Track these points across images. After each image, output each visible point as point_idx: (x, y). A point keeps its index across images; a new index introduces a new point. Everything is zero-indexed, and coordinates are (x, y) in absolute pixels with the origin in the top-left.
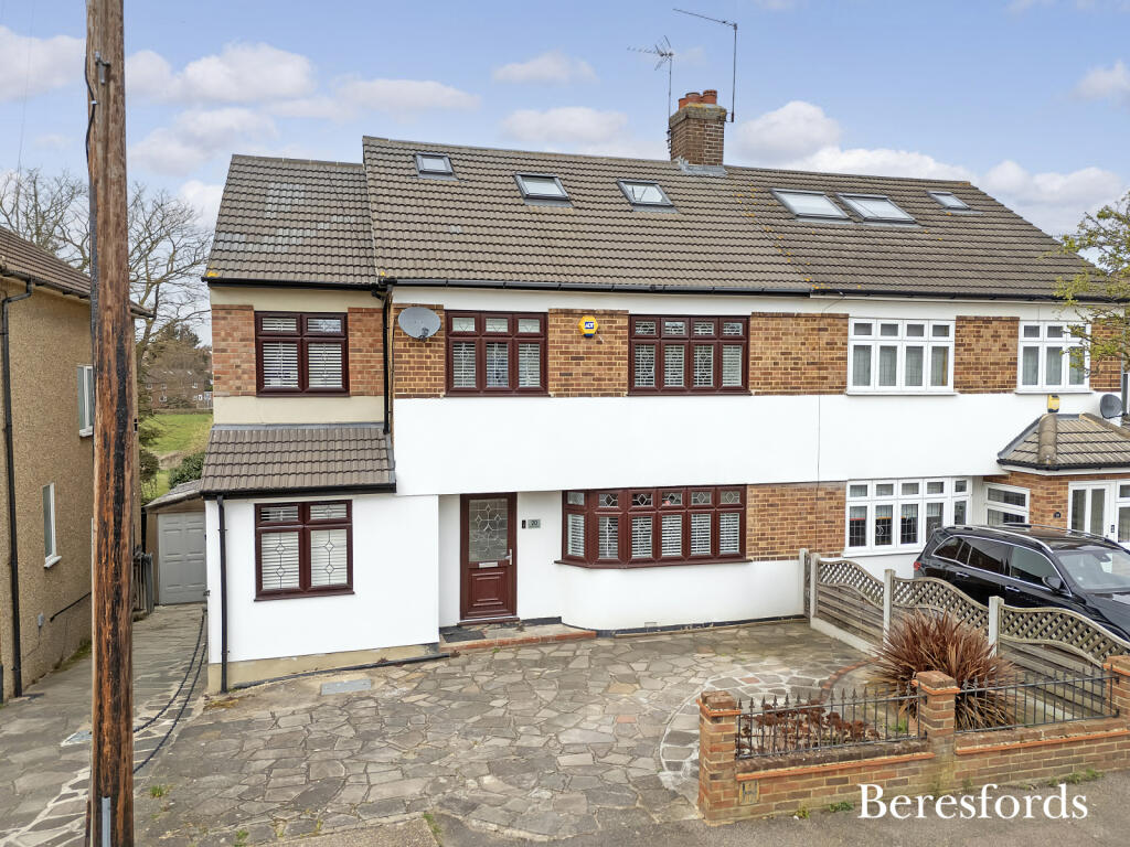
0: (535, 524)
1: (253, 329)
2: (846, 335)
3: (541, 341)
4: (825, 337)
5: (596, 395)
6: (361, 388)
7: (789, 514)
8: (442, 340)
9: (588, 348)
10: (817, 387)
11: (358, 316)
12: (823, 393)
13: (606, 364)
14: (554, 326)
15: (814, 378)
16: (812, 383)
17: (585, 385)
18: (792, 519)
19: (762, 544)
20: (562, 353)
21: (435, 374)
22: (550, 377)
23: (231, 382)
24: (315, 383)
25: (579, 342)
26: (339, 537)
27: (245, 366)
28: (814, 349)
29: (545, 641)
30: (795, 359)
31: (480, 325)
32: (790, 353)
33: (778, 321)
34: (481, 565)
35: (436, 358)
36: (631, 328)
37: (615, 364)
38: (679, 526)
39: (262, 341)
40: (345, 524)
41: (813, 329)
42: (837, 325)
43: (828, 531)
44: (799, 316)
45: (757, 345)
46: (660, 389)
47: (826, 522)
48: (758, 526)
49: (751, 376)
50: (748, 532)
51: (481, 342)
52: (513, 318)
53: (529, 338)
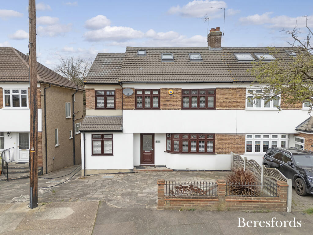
0: (159, 142)
1: (94, 94)
2: (245, 93)
3: (159, 96)
4: (239, 94)
5: (173, 109)
6: (118, 108)
7: (227, 142)
8: (134, 96)
9: (171, 98)
10: (236, 108)
11: (118, 90)
12: (238, 109)
13: (175, 101)
14: (162, 92)
15: (235, 105)
16: (234, 107)
17: (170, 107)
18: (228, 143)
19: (220, 150)
20: (164, 99)
21: (132, 104)
22: (161, 105)
23: (90, 106)
24: (108, 106)
25: (168, 96)
26: (110, 142)
27: (93, 102)
28: (235, 97)
29: (159, 171)
30: (229, 100)
31: (143, 92)
32: (228, 99)
33: (224, 90)
34: (146, 151)
35: (133, 101)
36: (182, 92)
37: (178, 102)
38: (196, 144)
39: (96, 96)
40: (112, 139)
41: (235, 92)
42: (242, 91)
43: (240, 147)
44: (230, 88)
45: (218, 96)
46: (190, 108)
47: (239, 145)
48: (218, 145)
49: (216, 105)
50: (215, 147)
51: (144, 96)
52: (152, 90)
53: (156, 95)
